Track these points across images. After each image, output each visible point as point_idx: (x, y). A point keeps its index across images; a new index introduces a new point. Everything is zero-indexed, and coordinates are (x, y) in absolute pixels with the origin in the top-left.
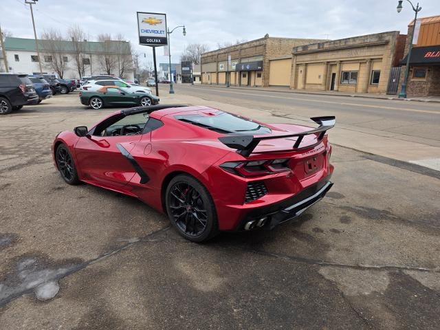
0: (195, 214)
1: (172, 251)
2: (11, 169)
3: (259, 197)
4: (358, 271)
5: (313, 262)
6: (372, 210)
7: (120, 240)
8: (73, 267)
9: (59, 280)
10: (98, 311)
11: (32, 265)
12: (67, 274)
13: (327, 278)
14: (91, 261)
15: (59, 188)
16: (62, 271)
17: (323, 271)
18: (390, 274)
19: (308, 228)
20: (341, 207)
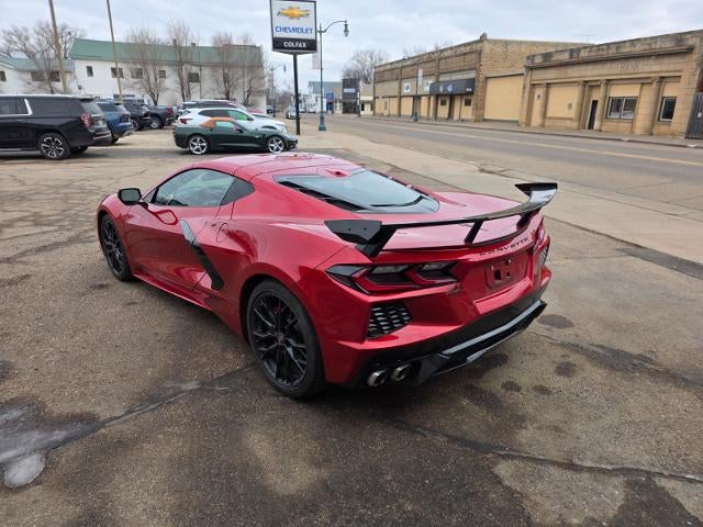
0: (290, 350)
1: (248, 411)
2: (39, 250)
3: (393, 329)
4: (569, 474)
5: (489, 448)
6: (617, 353)
7: (169, 384)
8: (78, 428)
9: (49, 452)
10: (92, 516)
11: (16, 421)
12: (65, 442)
13: (507, 483)
14: (111, 419)
15: (101, 286)
16: (59, 435)
17: (504, 469)
18: (629, 484)
19: (494, 382)
20: (562, 345)
